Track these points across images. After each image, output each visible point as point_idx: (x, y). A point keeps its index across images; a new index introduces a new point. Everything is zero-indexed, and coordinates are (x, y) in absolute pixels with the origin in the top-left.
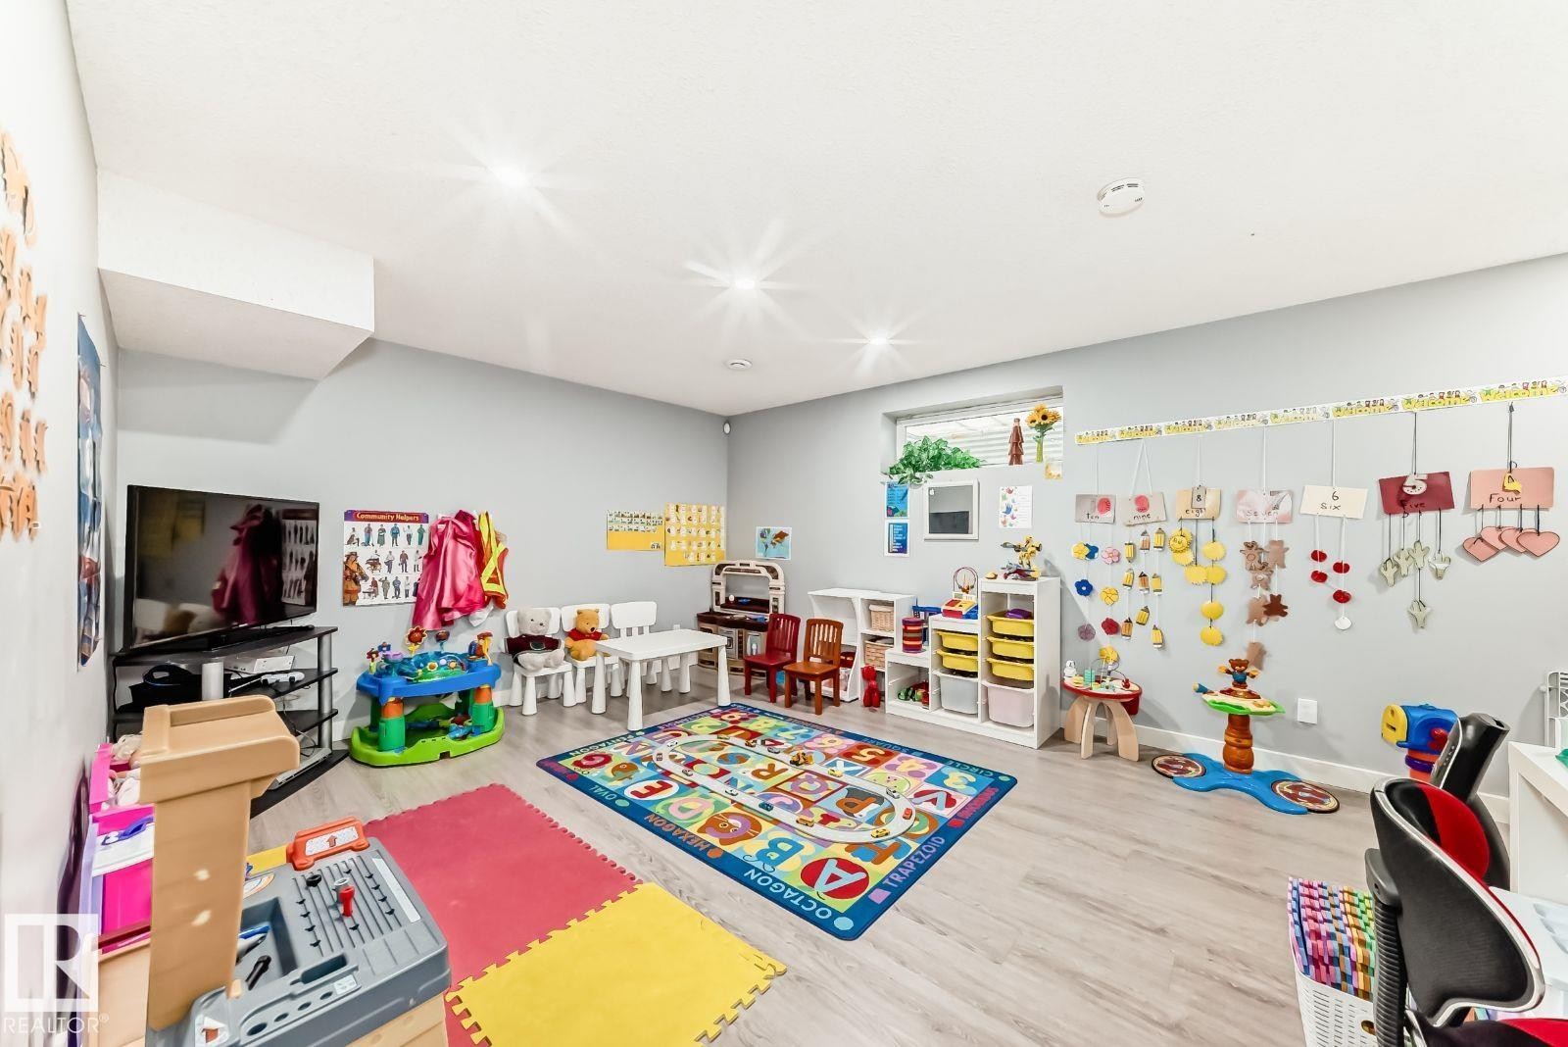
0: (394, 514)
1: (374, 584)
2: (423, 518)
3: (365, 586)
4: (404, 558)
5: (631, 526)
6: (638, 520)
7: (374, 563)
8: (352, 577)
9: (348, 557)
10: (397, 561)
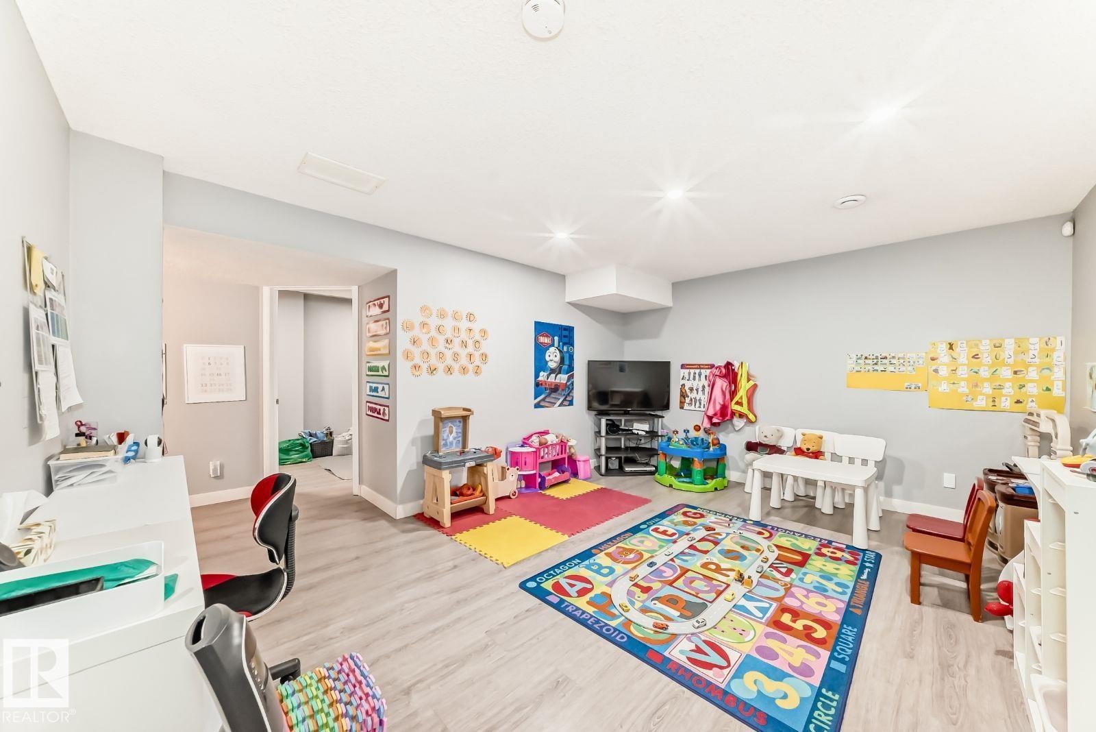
0: (699, 365)
1: (691, 400)
2: (712, 366)
3: (688, 400)
4: (704, 387)
5: (876, 367)
6: (884, 361)
7: (691, 389)
8: (683, 395)
9: (682, 386)
10: (700, 389)
